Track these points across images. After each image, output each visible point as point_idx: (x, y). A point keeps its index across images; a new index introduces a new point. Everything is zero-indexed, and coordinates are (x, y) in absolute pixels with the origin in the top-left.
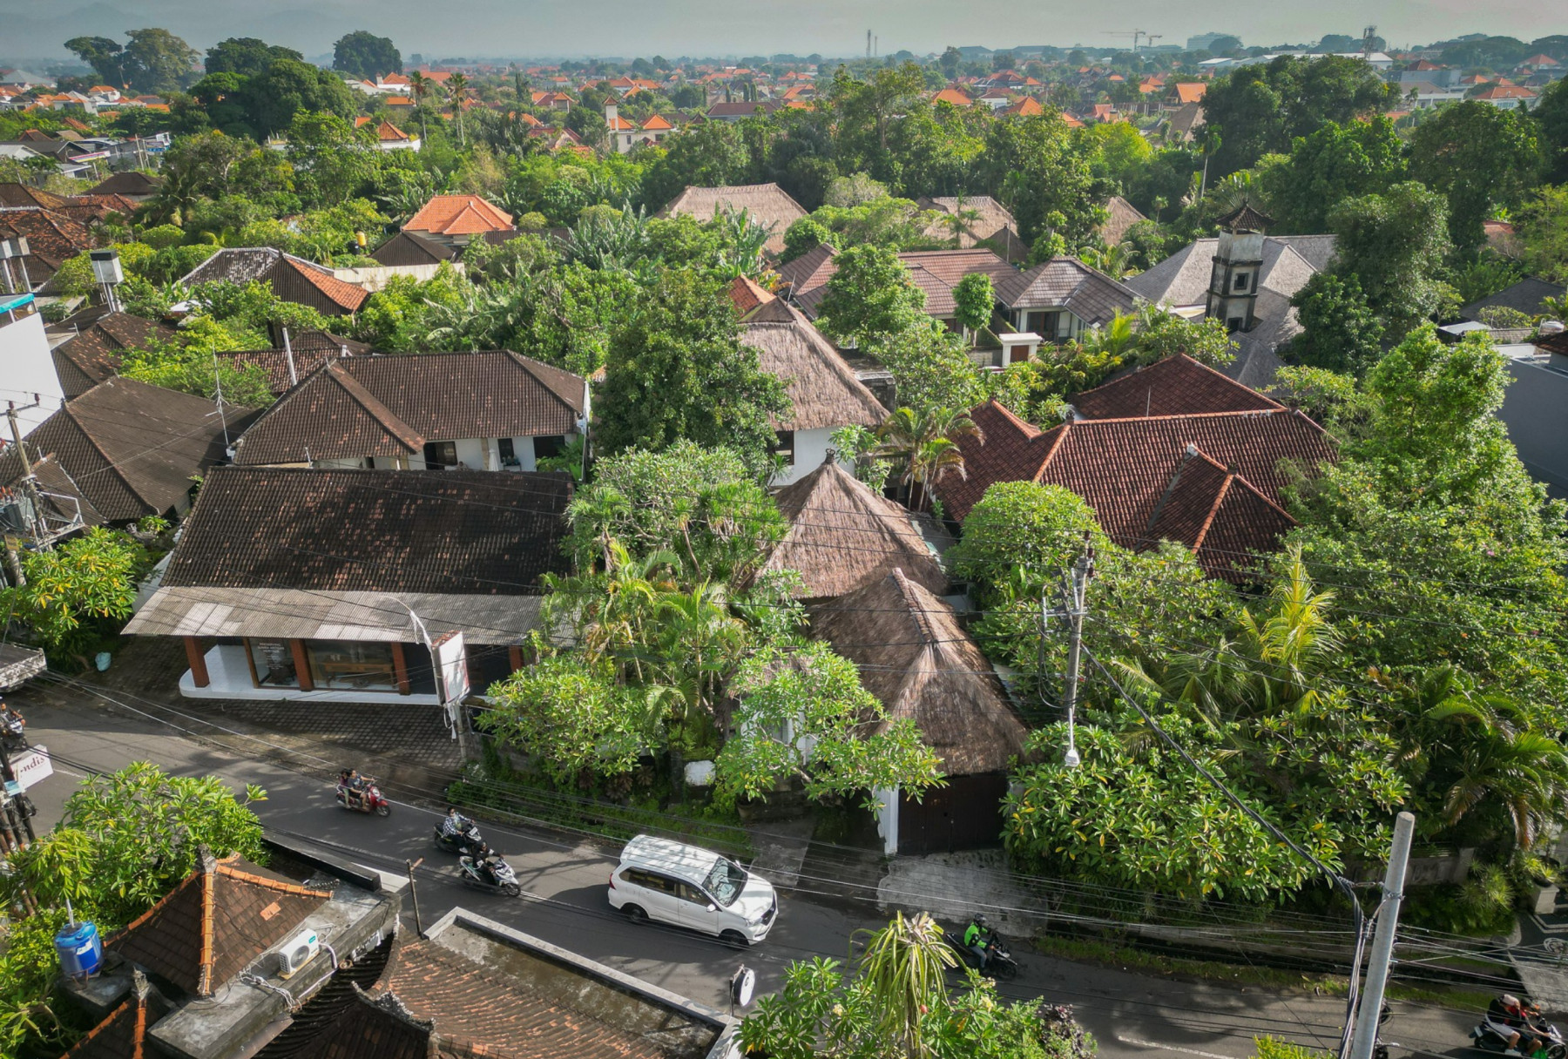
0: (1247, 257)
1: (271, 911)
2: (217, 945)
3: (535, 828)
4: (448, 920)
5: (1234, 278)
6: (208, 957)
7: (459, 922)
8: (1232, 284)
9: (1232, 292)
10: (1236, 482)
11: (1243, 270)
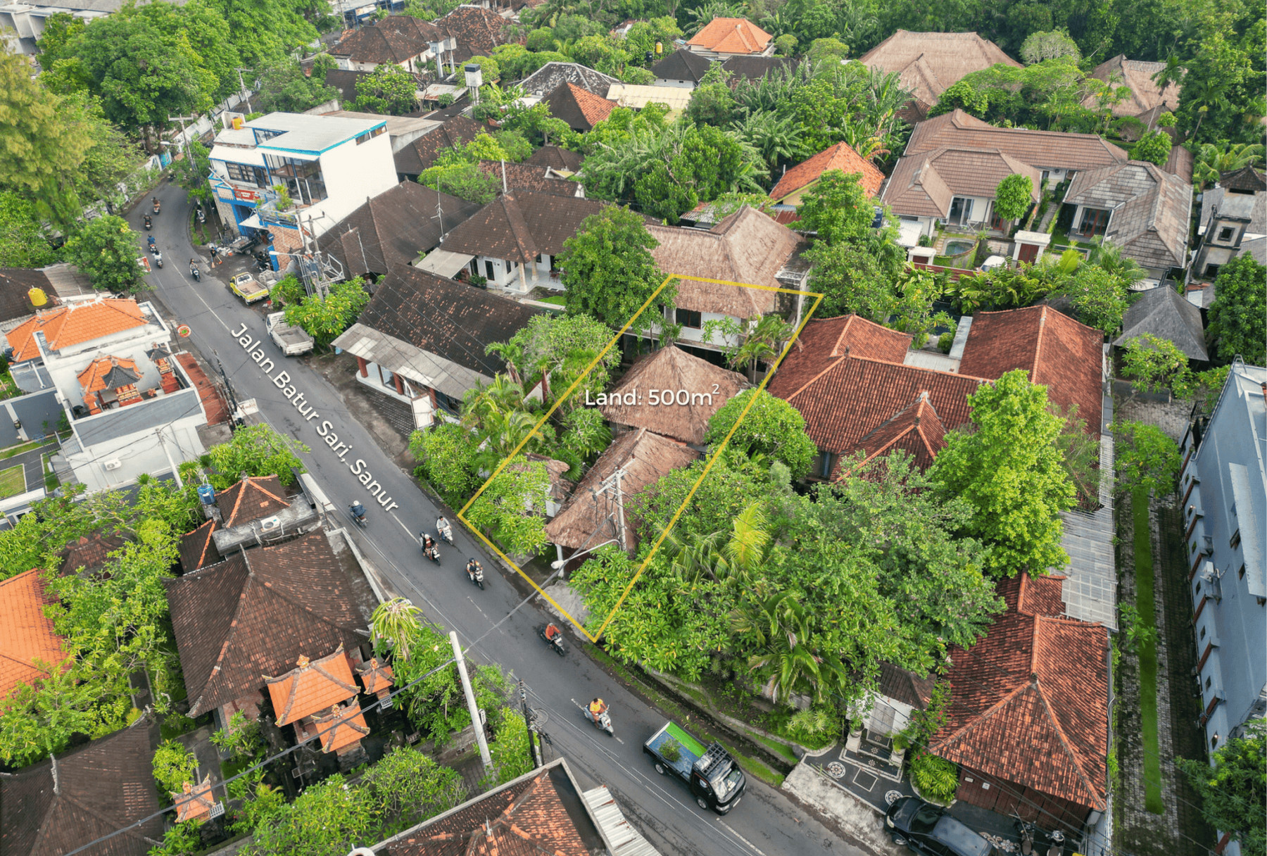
0: (1235, 214)
1: (265, 504)
2: (239, 510)
3: (437, 501)
4: (338, 531)
5: (1219, 230)
6: (234, 514)
7: (342, 535)
8: (1216, 235)
9: (1215, 241)
10: (915, 432)
11: (1230, 225)
